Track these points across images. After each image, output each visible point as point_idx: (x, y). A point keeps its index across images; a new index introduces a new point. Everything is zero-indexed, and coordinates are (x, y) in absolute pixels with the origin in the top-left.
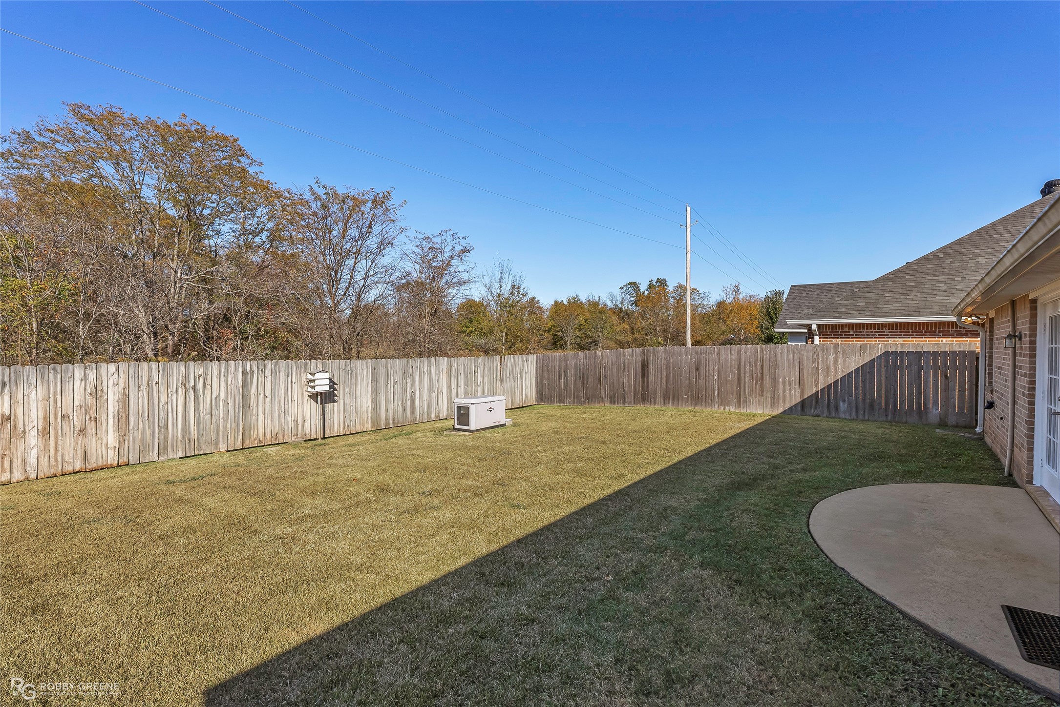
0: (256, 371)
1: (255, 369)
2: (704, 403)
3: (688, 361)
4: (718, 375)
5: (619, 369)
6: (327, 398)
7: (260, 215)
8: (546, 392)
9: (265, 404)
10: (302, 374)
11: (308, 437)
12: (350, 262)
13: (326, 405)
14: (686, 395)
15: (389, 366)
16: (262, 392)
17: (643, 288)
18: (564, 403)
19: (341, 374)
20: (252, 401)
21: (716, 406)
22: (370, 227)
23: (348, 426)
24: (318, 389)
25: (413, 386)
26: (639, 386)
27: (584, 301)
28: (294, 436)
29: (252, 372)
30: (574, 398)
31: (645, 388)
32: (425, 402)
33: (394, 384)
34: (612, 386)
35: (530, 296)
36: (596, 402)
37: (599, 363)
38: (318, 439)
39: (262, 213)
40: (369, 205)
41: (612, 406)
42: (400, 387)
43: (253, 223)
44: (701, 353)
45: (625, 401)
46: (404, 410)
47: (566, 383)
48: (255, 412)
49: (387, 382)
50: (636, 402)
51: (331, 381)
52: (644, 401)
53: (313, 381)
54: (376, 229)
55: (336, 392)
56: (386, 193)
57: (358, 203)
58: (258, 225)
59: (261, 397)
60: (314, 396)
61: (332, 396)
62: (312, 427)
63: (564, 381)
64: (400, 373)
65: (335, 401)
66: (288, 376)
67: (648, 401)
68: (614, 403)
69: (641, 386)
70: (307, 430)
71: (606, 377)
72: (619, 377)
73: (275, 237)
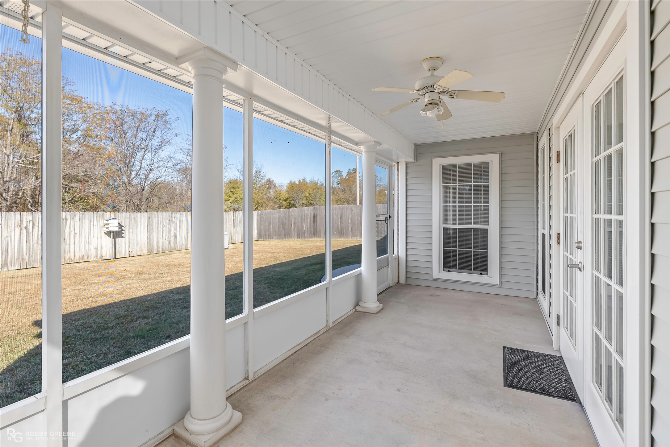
0: (69, 219)
1: (68, 217)
2: (344, 236)
3: (337, 213)
4: (351, 220)
5: (302, 219)
6: (118, 234)
7: (76, 119)
8: (263, 233)
9: (75, 238)
10: (101, 220)
11: (104, 258)
12: (140, 154)
13: (117, 239)
14: (336, 232)
15: (159, 217)
16: (73, 231)
17: (345, 174)
18: (272, 239)
19: (127, 221)
20: (66, 236)
21: (350, 237)
22: (154, 132)
23: (132, 252)
24: (111, 229)
25: (175, 229)
26: (312, 228)
27: (308, 181)
28: (95, 257)
29: (66, 219)
30: (278, 236)
31: (315, 229)
32: (184, 239)
33: (163, 227)
34: (298, 228)
35: (267, 178)
36: (290, 238)
37: (291, 216)
38: (111, 259)
39: (78, 118)
40: (153, 117)
41: (298, 239)
42: (167, 229)
43: (71, 125)
44: (343, 209)
45: (305, 236)
46: (169, 243)
47: (274, 228)
48: (68, 242)
49: (158, 226)
50: (311, 237)
51: (120, 224)
52: (314, 236)
53: (107, 224)
54: (158, 133)
55: (123, 231)
56: (165, 112)
57: (144, 117)
58: (74, 126)
59: (72, 234)
60: (109, 234)
61: (121, 233)
62: (108, 253)
63: (272, 226)
64: (167, 221)
65: (122, 237)
66: (91, 221)
67: (317, 236)
68: (299, 238)
69: (313, 228)
70: (104, 254)
71: (295, 223)
72: (302, 223)
73: (87, 135)
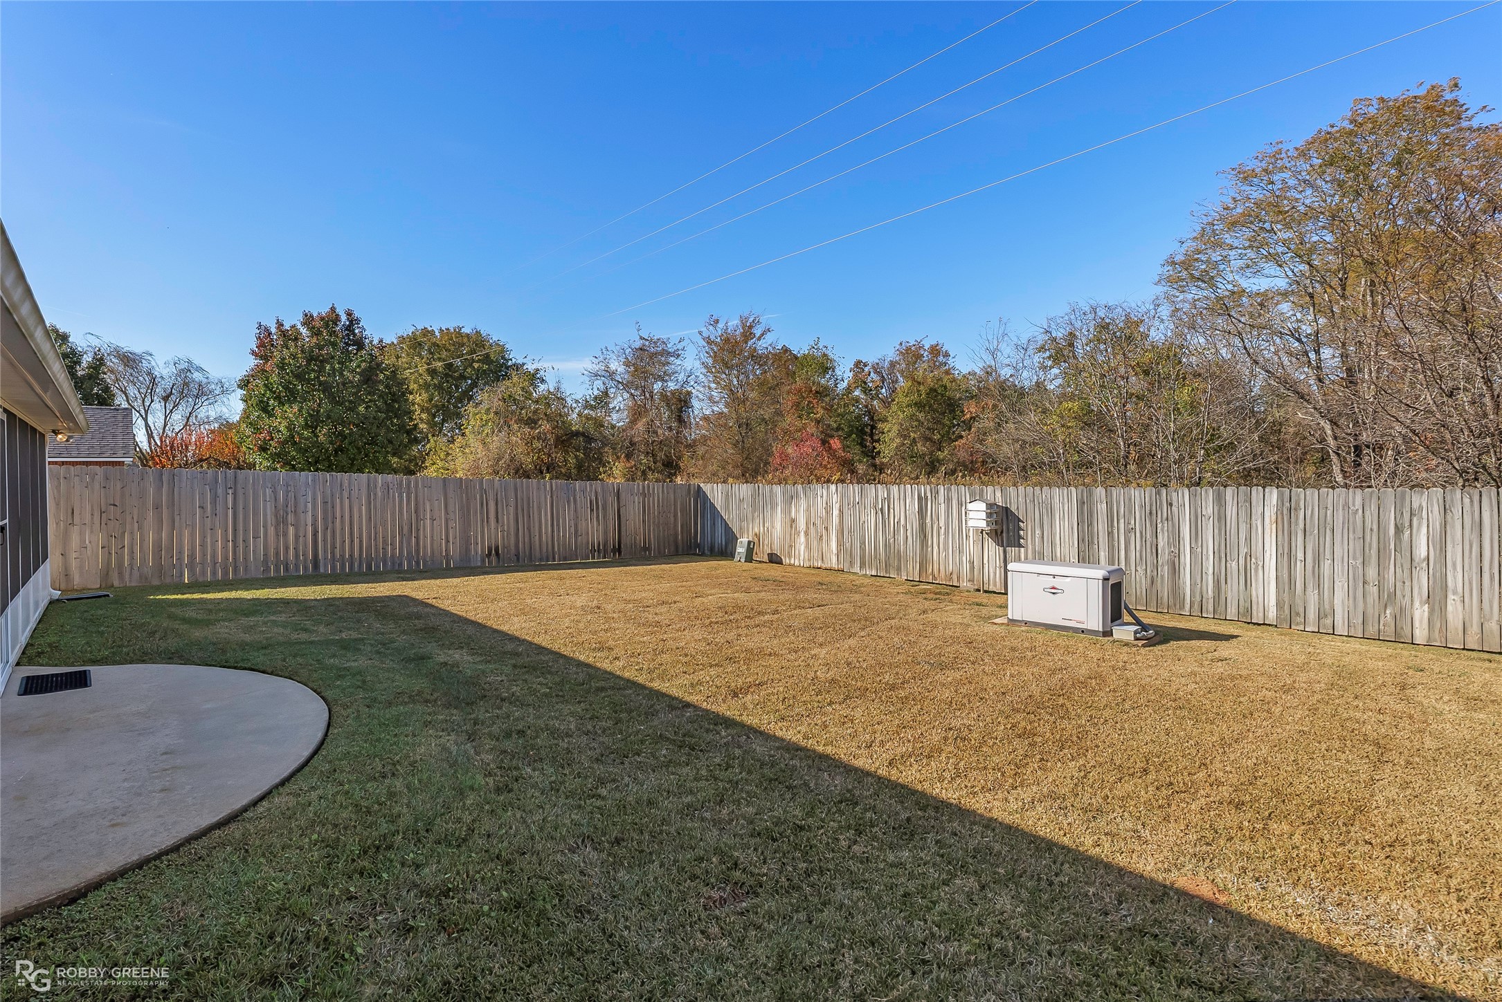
0: (929, 497)
1: (929, 494)
9: (939, 536)
13: (1008, 549)
15: (1114, 499)
20: (927, 531)
28: (969, 582)
29: (926, 498)
33: (1128, 532)
55: (1020, 533)
61: (1016, 537)
62: (990, 577)
65: (1020, 546)
